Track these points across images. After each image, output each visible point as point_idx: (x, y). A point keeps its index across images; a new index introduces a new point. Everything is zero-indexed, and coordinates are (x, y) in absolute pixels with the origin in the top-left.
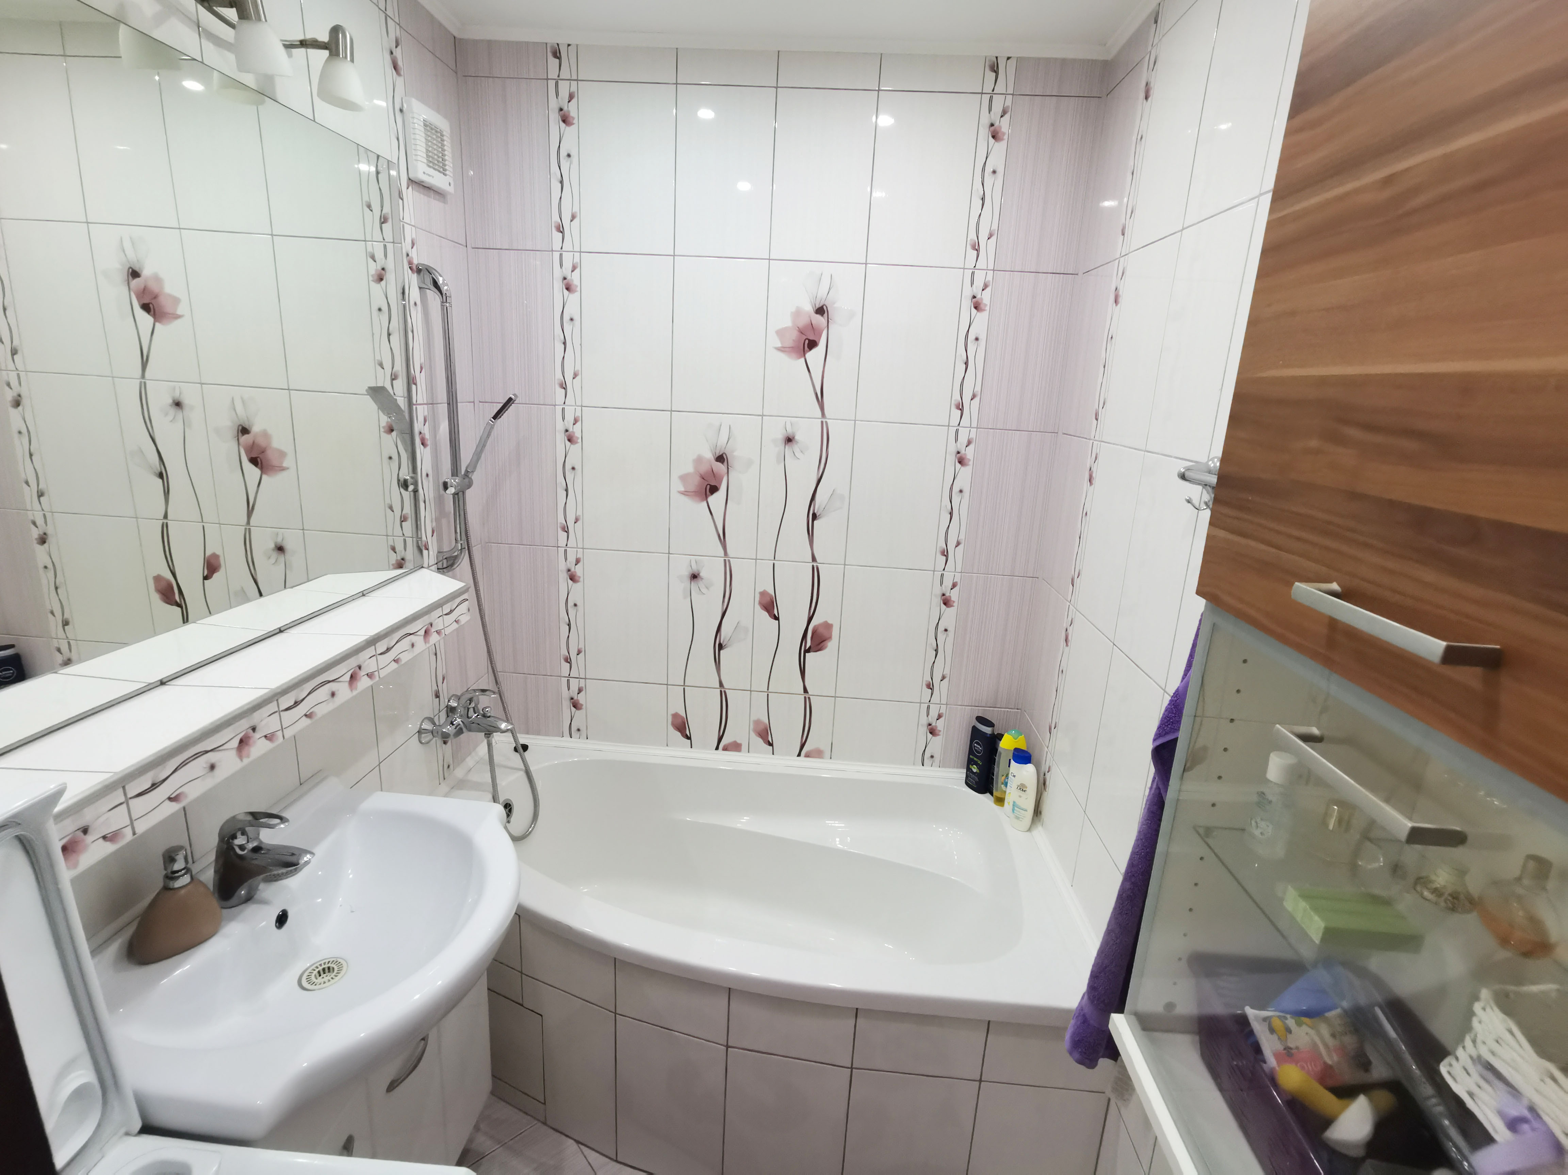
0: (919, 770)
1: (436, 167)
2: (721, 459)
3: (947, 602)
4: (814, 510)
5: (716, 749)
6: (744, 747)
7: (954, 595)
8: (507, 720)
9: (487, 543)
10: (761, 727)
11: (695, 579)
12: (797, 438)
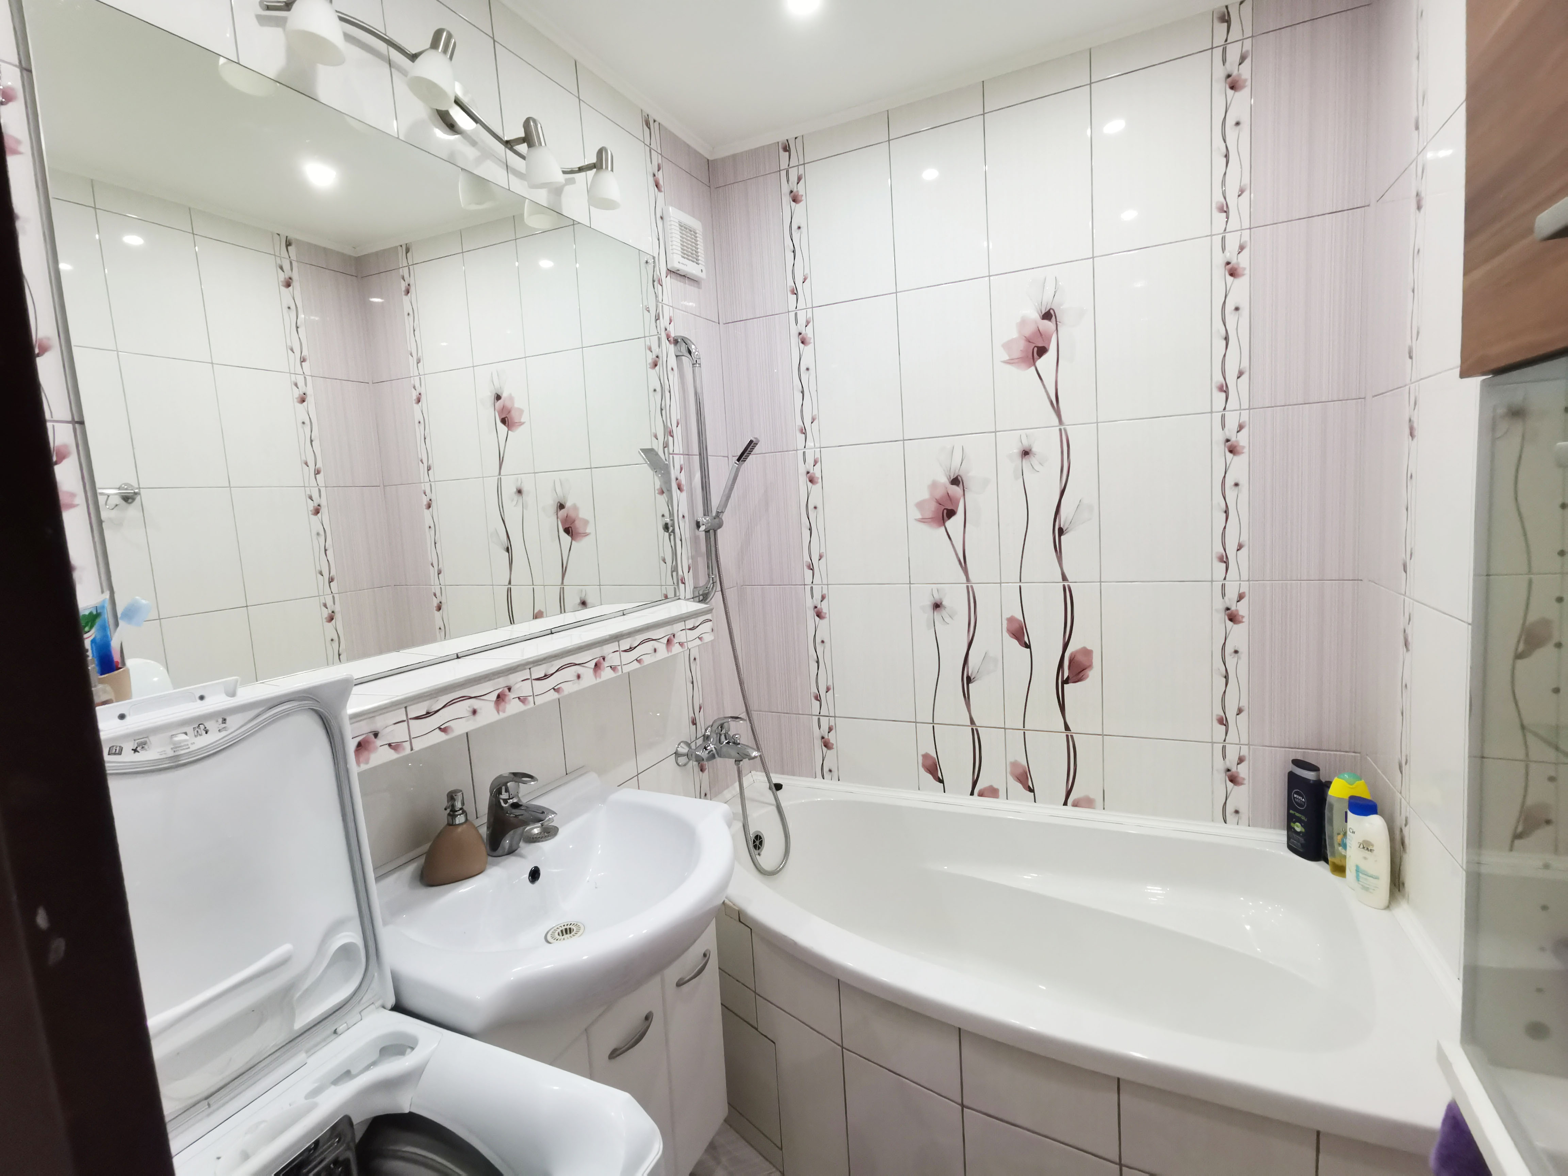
0: (1219, 828)
1: (690, 258)
2: (956, 481)
3: (1233, 618)
4: (1060, 525)
5: (970, 795)
6: (1002, 793)
7: (1242, 609)
8: (758, 749)
9: (742, 586)
10: (1020, 771)
11: (938, 609)
12: (1034, 450)
